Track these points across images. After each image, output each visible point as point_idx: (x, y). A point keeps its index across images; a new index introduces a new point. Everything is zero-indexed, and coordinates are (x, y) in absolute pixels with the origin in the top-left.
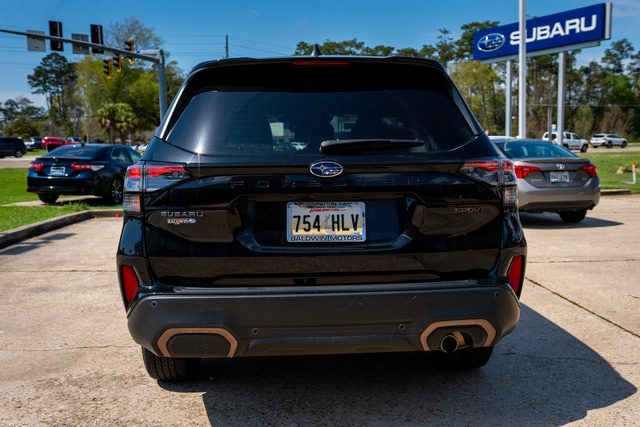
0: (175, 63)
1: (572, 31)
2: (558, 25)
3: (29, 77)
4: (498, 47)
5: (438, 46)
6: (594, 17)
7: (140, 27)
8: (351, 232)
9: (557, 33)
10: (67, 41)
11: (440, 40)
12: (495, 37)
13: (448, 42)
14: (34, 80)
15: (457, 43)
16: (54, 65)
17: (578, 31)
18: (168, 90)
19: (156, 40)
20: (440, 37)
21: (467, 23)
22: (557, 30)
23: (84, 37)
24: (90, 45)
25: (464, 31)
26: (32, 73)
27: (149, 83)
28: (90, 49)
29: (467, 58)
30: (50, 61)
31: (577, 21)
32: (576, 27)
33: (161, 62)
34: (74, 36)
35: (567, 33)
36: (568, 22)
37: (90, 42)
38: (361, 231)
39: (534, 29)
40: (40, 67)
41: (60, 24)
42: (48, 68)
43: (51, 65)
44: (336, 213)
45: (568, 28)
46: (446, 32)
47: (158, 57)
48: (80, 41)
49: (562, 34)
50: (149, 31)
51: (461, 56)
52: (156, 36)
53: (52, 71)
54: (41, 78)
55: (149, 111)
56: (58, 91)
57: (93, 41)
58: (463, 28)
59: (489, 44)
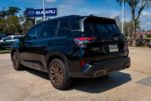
1: (50, 13)
2: (47, 11)
4: (33, 14)
5: (2, 11)
6: (55, 11)
8: (116, 50)
9: (47, 13)
11: (3, 10)
12: (32, 12)
13: (5, 11)
15: (8, 11)
17: (51, 13)
20: (3, 9)
21: (10, 7)
22: (47, 12)
25: (9, 9)
29: (10, 16)
31: (51, 11)
32: (51, 12)
35: (49, 13)
36: (49, 11)
38: (118, 50)
39: (42, 11)
44: (114, 46)
45: (49, 12)
46: (4, 8)
49: (48, 13)
51: (8, 15)
58: (9, 8)
59: (31, 13)
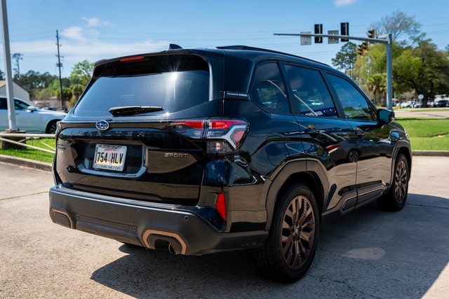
0: (430, 40)
3: (333, 60)
7: (403, 18)
8: (118, 164)
10: (325, 36)
14: (336, 61)
16: (349, 50)
18: (423, 61)
19: (416, 24)
23: (336, 32)
24: (340, 37)
26: (335, 57)
27: (408, 58)
28: (340, 39)
30: (346, 48)
33: (389, 42)
34: (329, 32)
37: (340, 34)
38: (122, 164)
40: (339, 53)
41: (321, 26)
42: (344, 53)
43: (346, 50)
44: (114, 152)
47: (388, 40)
48: (333, 35)
50: (410, 19)
52: (416, 22)
53: (347, 54)
54: (340, 60)
55: (408, 78)
56: (350, 68)
57: (342, 34)
